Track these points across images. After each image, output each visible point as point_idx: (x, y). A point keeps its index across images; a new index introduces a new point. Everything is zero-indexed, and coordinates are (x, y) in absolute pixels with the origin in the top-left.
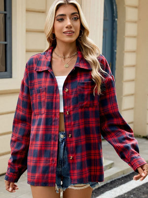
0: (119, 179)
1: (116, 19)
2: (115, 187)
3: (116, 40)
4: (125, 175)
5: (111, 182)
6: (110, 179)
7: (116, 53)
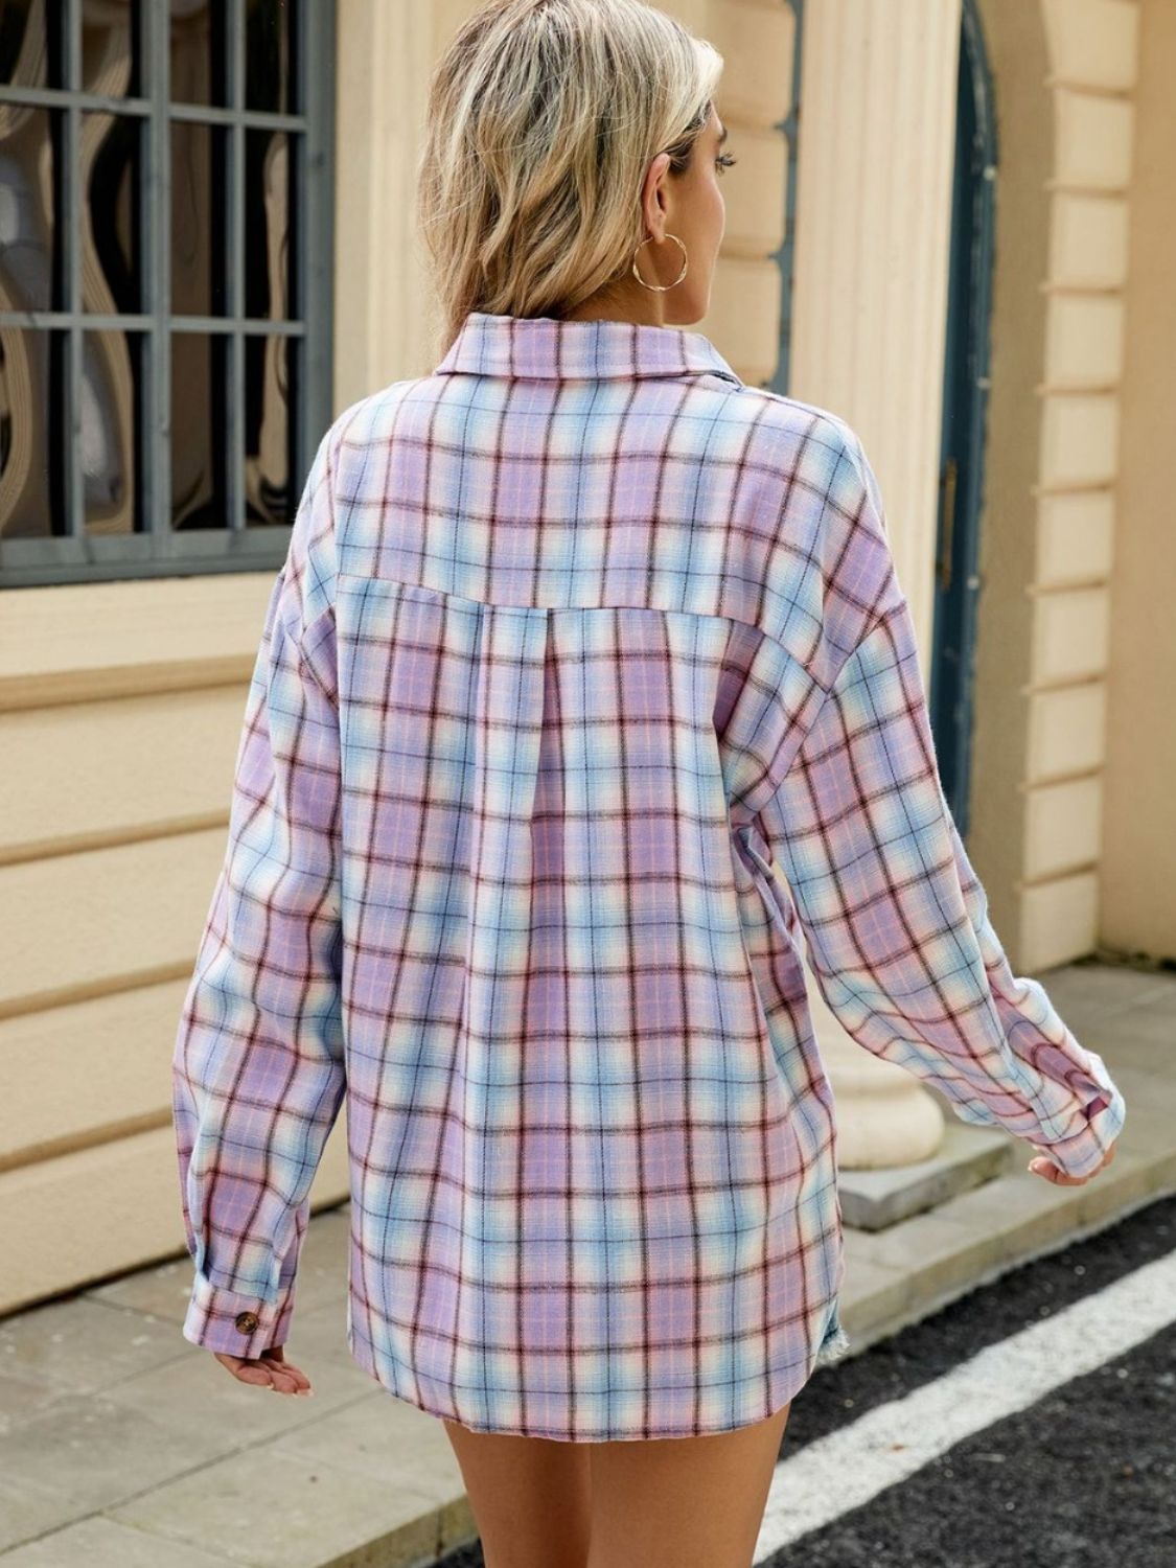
0: (1053, 1259)
1: (990, 173)
2: (1036, 1316)
3: (989, 309)
4: (1092, 1229)
5: (1006, 1279)
6: (997, 1261)
7: (986, 394)
